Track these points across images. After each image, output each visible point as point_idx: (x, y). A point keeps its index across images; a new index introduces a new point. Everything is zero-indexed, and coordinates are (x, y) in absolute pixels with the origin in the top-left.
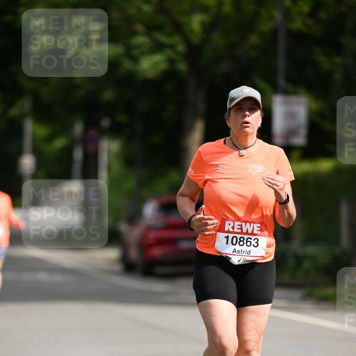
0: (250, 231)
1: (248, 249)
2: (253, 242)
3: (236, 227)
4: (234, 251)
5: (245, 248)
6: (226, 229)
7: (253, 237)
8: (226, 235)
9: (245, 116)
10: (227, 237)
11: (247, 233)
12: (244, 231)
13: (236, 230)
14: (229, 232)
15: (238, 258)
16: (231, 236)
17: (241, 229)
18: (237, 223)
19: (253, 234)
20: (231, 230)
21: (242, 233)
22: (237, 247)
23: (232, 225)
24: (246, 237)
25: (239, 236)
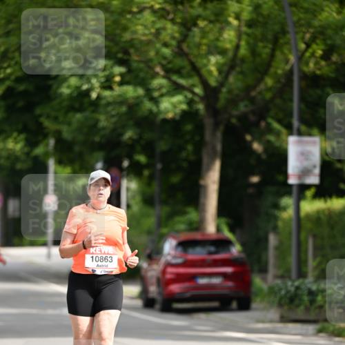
0: (106, 252)
1: (106, 264)
2: (109, 259)
3: (98, 250)
4: (98, 265)
5: (104, 263)
6: (91, 252)
7: (109, 256)
8: (91, 256)
9: (100, 190)
10: (92, 257)
11: (104, 254)
12: (103, 252)
13: (97, 252)
14: (93, 253)
16: (94, 256)
17: (101, 251)
19: (108, 254)
21: (101, 254)
22: (99, 263)
23: (95, 249)
24: (104, 256)
25: (99, 256)
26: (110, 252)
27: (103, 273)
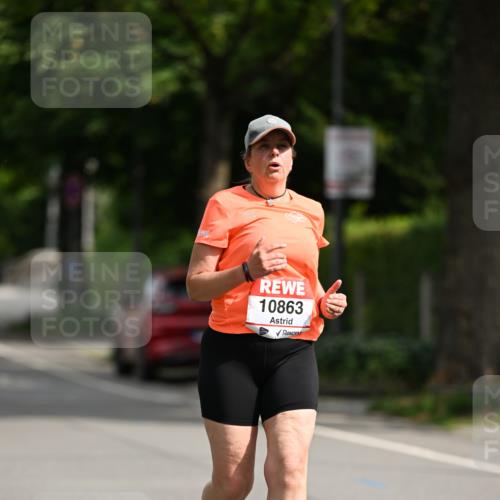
0: (292, 293)
1: (290, 317)
2: (296, 307)
3: (275, 287)
4: (273, 320)
5: (285, 315)
6: (262, 291)
7: (296, 300)
8: (262, 298)
9: (273, 156)
10: (263, 302)
11: (288, 295)
12: (285, 292)
13: (274, 292)
14: (265, 294)
16: (268, 300)
17: (281, 290)
18: (276, 282)
19: (295, 296)
20: (268, 291)
21: (282, 295)
22: (276, 315)
23: (269, 285)
24: (287, 300)
25: (277, 300)
26: (299, 293)
27: (281, 336)
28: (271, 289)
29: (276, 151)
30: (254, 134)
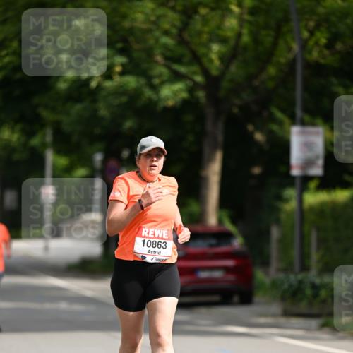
0: (160, 236)
1: (159, 250)
2: (163, 245)
3: (151, 233)
4: (149, 251)
5: (156, 249)
6: (143, 235)
7: (163, 241)
8: (143, 239)
9: (153, 161)
10: (144, 241)
11: (158, 238)
12: (157, 236)
13: (150, 235)
14: (145, 237)
15: (152, 257)
16: (146, 240)
17: (154, 234)
18: (151, 230)
19: (162, 238)
20: (147, 235)
21: (154, 237)
22: (151, 249)
23: (147, 231)
24: (157, 241)
25: (152, 240)
26: (164, 237)
27: (154, 261)
28: (148, 234)
29: (155, 159)
30: (143, 147)
